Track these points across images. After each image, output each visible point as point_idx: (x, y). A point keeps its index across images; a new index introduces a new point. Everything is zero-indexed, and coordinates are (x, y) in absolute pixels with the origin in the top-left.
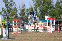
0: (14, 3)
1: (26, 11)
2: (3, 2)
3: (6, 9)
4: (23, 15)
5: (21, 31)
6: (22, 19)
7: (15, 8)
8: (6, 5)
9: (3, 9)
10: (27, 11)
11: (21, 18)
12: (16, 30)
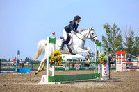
0: (119, 29)
1: (134, 40)
2: (104, 28)
3: (107, 37)
4: (131, 46)
5: (128, 68)
6: (129, 51)
7: (120, 36)
8: (107, 32)
9: (103, 37)
10: (136, 40)
11: (127, 50)
12: (119, 67)
